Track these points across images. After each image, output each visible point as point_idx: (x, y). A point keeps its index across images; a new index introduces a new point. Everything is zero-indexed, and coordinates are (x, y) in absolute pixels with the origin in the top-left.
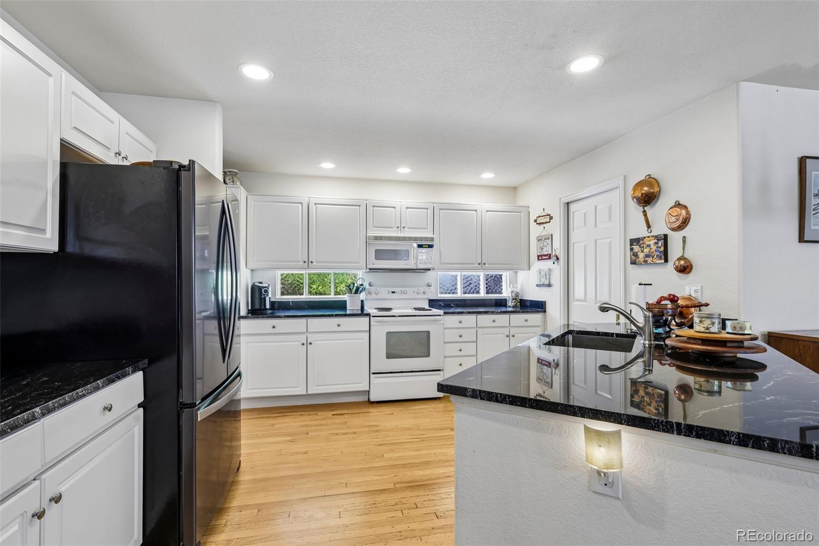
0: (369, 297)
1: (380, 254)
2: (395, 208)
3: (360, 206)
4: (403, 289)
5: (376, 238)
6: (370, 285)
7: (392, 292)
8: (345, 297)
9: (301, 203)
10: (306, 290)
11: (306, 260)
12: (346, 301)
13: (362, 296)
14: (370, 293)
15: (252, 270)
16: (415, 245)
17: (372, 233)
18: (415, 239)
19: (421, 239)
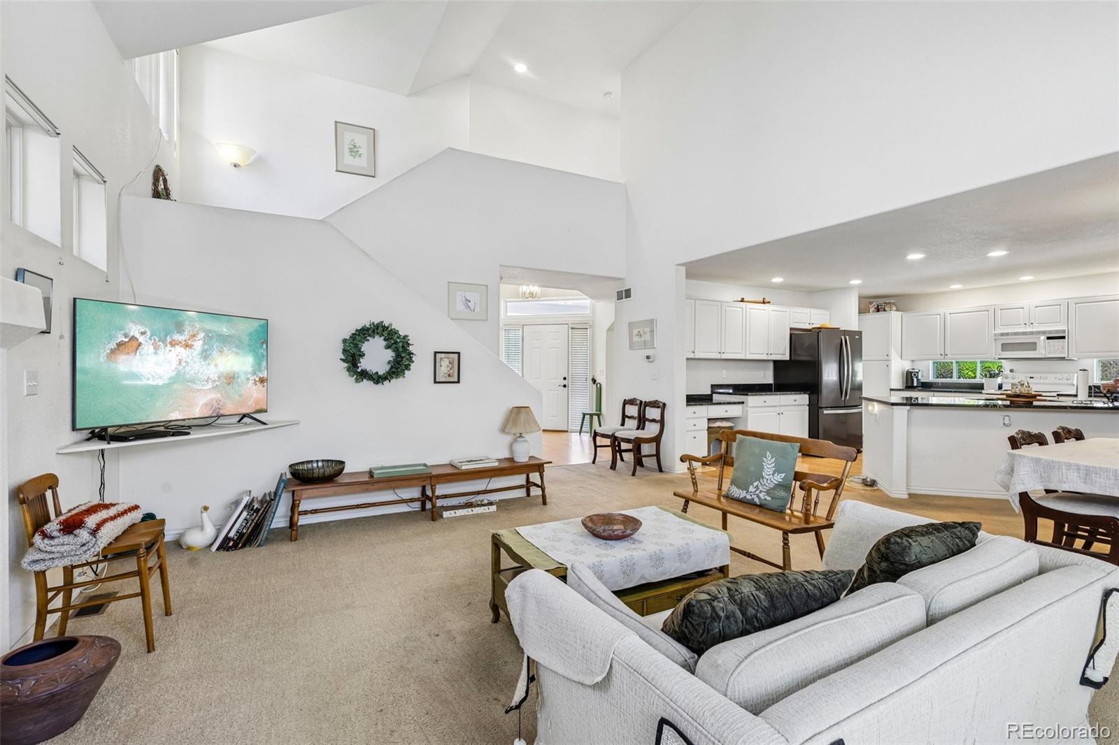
0: (1005, 380)
1: (1005, 347)
2: (1023, 308)
3: (988, 311)
4: (1043, 375)
5: (1002, 335)
6: (1012, 371)
7: (1031, 378)
8: (984, 381)
9: (939, 315)
10: (955, 374)
11: (943, 354)
12: (983, 384)
13: (999, 380)
14: (1007, 378)
15: (913, 361)
16: (1043, 338)
17: (999, 331)
18: (1044, 333)
19: (1050, 332)
